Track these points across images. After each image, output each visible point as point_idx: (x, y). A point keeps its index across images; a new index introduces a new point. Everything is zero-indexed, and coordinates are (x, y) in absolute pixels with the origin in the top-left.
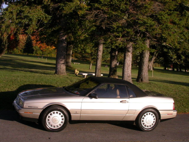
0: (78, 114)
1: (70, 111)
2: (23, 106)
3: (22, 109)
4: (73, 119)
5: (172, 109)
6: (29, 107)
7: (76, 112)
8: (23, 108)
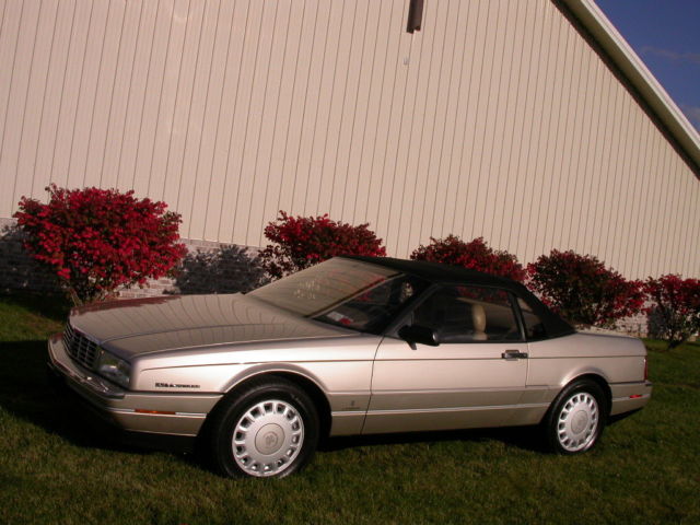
0: (358, 409)
1: (330, 399)
2: (131, 382)
3: (128, 396)
4: (335, 431)
5: (643, 379)
6: (157, 385)
7: (353, 403)
8: (128, 388)
